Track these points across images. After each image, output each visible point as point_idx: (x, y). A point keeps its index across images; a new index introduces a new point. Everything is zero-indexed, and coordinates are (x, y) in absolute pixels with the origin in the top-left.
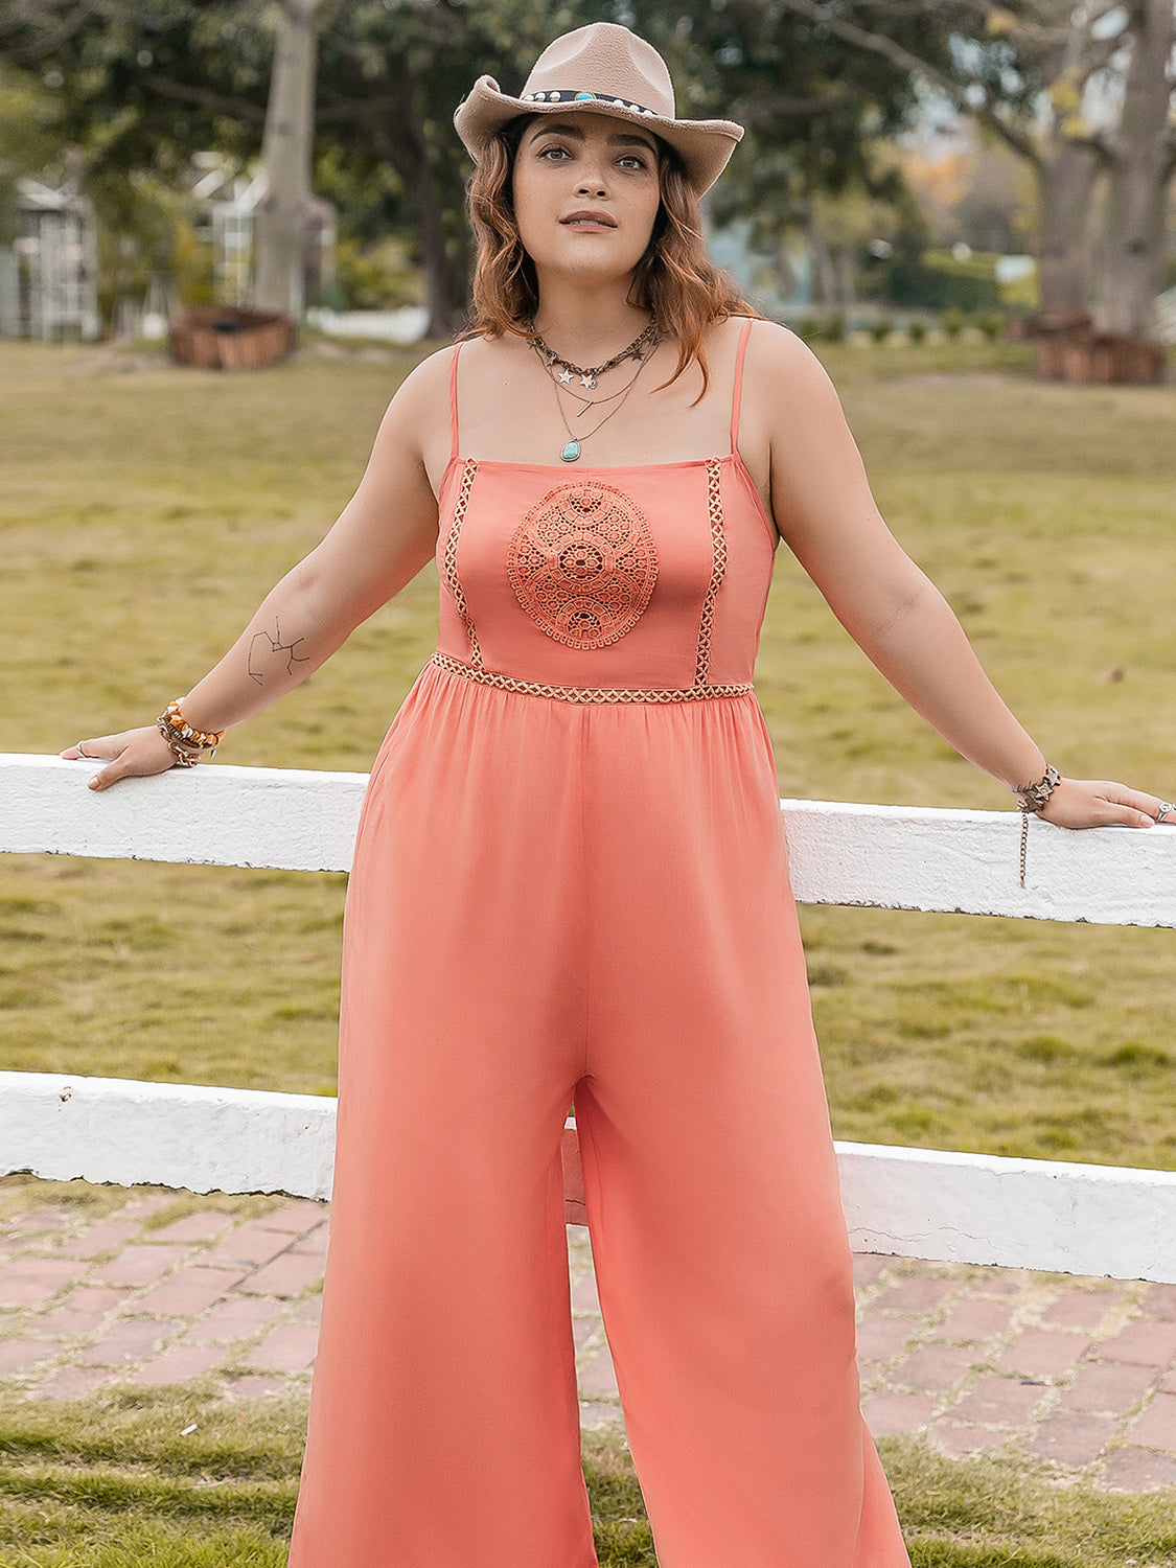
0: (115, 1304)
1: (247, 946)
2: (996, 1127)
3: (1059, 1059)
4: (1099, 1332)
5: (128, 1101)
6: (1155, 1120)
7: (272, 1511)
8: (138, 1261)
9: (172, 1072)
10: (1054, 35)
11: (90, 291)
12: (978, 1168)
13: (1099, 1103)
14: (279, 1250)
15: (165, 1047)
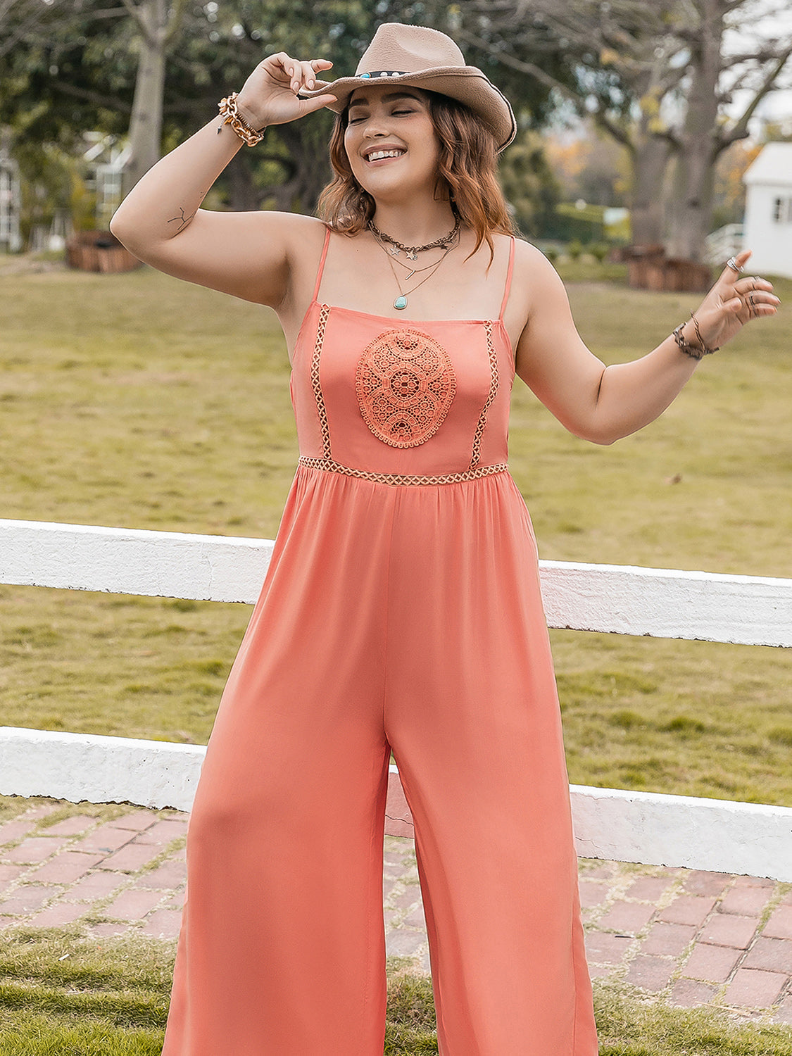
0: (18, 875)
1: (109, 645)
2: (596, 770)
3: (635, 727)
4: (661, 903)
5: (28, 742)
6: (695, 767)
7: (114, 1010)
8: (34, 848)
9: (59, 725)
10: (643, 65)
11: (15, 220)
12: (583, 795)
13: (660, 755)
14: (126, 842)
15: (54, 709)
